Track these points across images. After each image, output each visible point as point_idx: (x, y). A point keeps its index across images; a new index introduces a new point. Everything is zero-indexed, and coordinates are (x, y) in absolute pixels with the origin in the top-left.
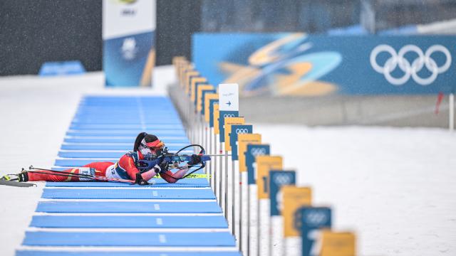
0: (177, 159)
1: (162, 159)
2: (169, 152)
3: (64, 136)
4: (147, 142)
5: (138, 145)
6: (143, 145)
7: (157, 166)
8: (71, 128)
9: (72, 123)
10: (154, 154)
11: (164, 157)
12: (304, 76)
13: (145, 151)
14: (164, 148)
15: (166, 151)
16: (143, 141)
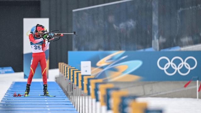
12: (124, 72)
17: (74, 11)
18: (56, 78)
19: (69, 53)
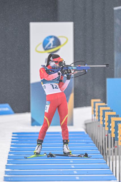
0: (70, 68)
1: (62, 68)
2: (66, 64)
3: (4, 169)
4: (53, 58)
5: (49, 60)
6: (51, 60)
7: (59, 72)
8: (8, 162)
9: (9, 157)
10: (58, 65)
11: (63, 67)
13: (52, 64)
14: (63, 62)
15: (64, 64)
16: (51, 59)
17: (116, 8)
18: (86, 124)
19: (108, 80)
